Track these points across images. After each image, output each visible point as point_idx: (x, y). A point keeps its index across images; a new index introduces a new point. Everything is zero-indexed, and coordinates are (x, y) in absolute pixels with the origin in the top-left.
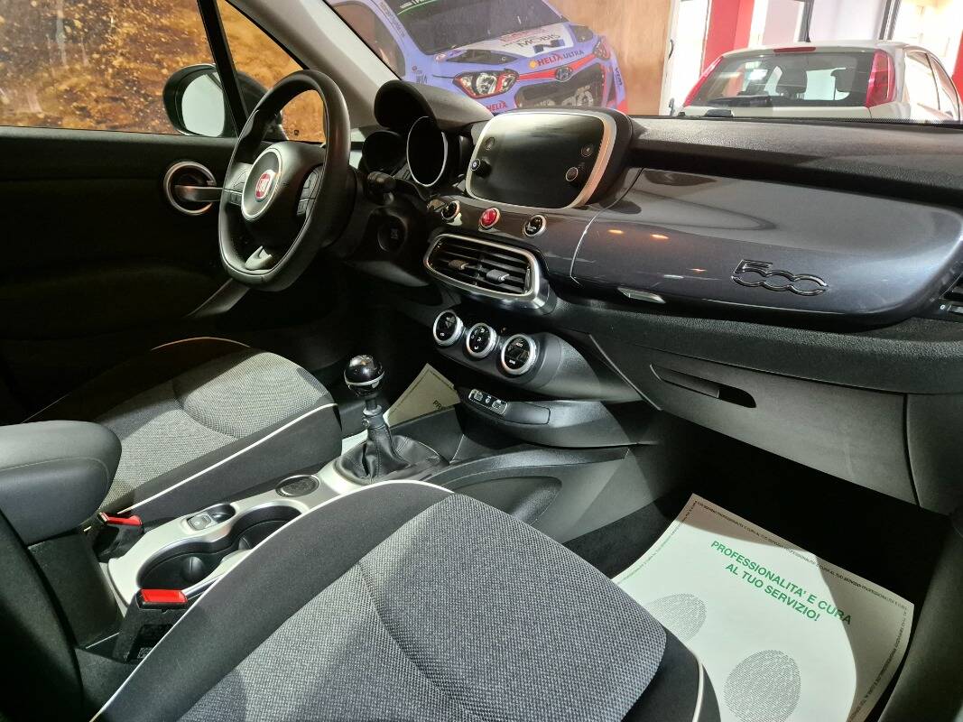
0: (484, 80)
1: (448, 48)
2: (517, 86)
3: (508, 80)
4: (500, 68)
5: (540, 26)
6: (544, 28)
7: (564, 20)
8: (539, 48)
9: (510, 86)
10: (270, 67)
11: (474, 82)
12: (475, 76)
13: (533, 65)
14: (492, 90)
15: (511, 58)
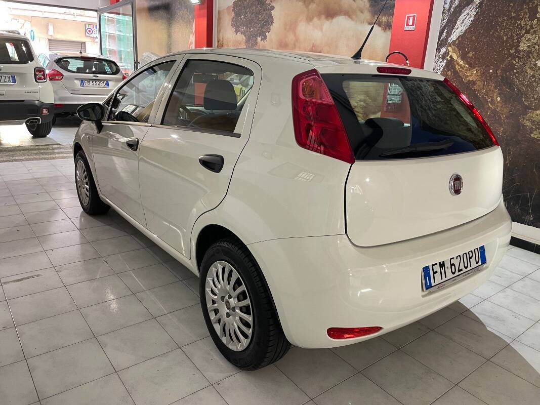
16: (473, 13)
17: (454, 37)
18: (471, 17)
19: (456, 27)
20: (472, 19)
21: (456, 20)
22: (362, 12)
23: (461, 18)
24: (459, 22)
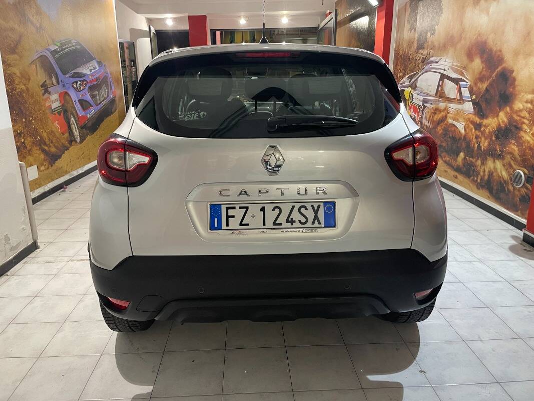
0: (79, 84)
1: (69, 72)
2: (88, 86)
3: (85, 84)
4: (82, 79)
5: (89, 61)
6: (91, 62)
7: (95, 59)
8: (91, 71)
9: (86, 86)
10: (25, 85)
11: (77, 85)
12: (77, 82)
13: (90, 77)
14: (82, 89)
15: (85, 75)
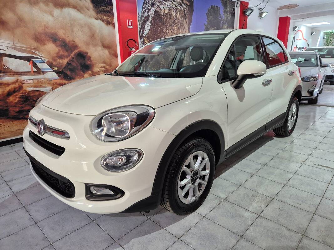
16: (150, 24)
17: (145, 34)
18: (149, 26)
19: (145, 29)
20: (150, 27)
21: (145, 26)
22: (88, 9)
23: (146, 26)
24: (146, 27)
